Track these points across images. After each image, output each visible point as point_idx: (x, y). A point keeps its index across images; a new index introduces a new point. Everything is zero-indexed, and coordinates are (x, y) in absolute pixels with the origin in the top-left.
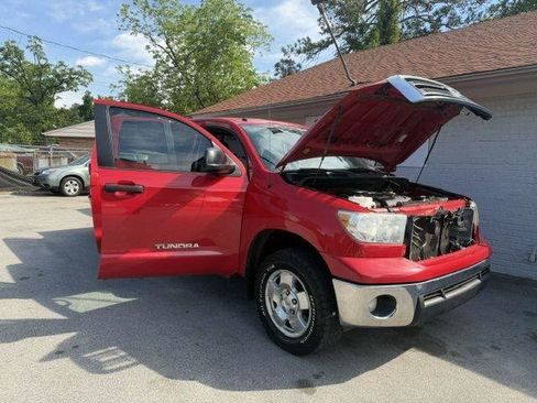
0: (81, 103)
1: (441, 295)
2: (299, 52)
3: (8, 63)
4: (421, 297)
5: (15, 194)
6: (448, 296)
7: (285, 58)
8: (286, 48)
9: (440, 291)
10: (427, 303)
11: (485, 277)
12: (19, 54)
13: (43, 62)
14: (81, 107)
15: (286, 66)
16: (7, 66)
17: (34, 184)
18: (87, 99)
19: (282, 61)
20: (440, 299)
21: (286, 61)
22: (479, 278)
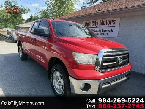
0: (30, 18)
1: (110, 84)
2: (88, 3)
3: (8, 6)
4: (101, 84)
5: (6, 42)
6: (112, 84)
7: (84, 5)
8: (84, 2)
9: (109, 82)
10: (103, 87)
11: (129, 76)
12: (10, 3)
13: (17, 6)
14: (30, 19)
15: (84, 8)
16: (7, 7)
17: (11, 39)
18: (31, 17)
19: (83, 6)
20: (109, 85)
21: (84, 6)
22: (126, 77)
